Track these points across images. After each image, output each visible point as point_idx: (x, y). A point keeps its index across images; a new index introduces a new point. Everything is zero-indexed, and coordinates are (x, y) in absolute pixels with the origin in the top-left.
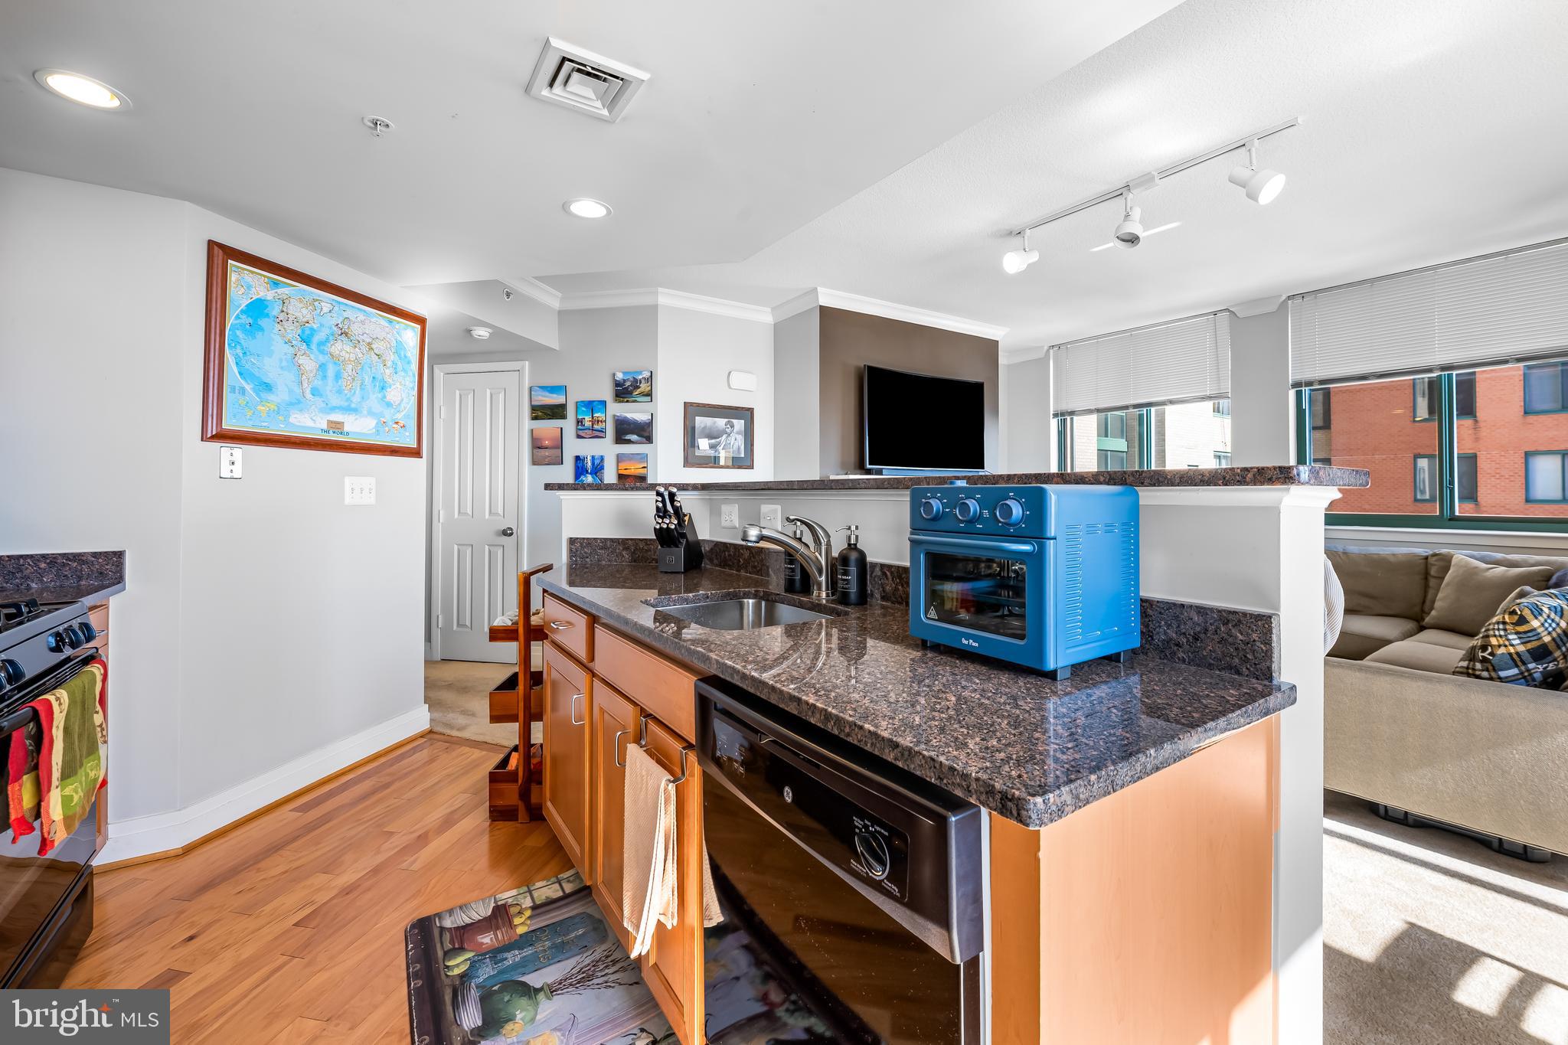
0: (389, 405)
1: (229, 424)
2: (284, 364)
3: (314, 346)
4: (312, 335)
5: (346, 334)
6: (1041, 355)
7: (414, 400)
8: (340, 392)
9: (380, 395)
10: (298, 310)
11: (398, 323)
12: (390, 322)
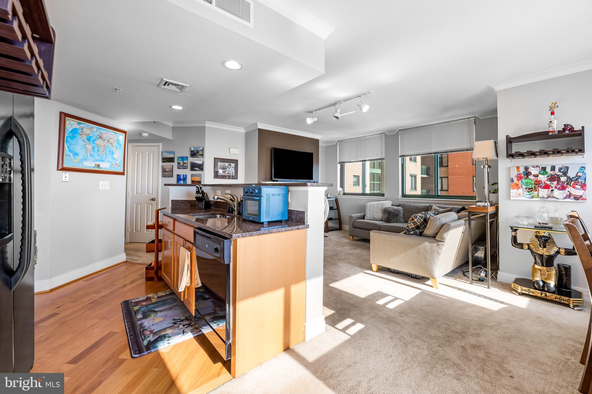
0: (114, 159)
1: (65, 166)
2: (82, 147)
3: (91, 142)
4: (90, 138)
5: (101, 137)
6: (335, 144)
7: (122, 157)
8: (99, 155)
9: (111, 156)
10: (87, 131)
11: (118, 133)
12: (115, 133)
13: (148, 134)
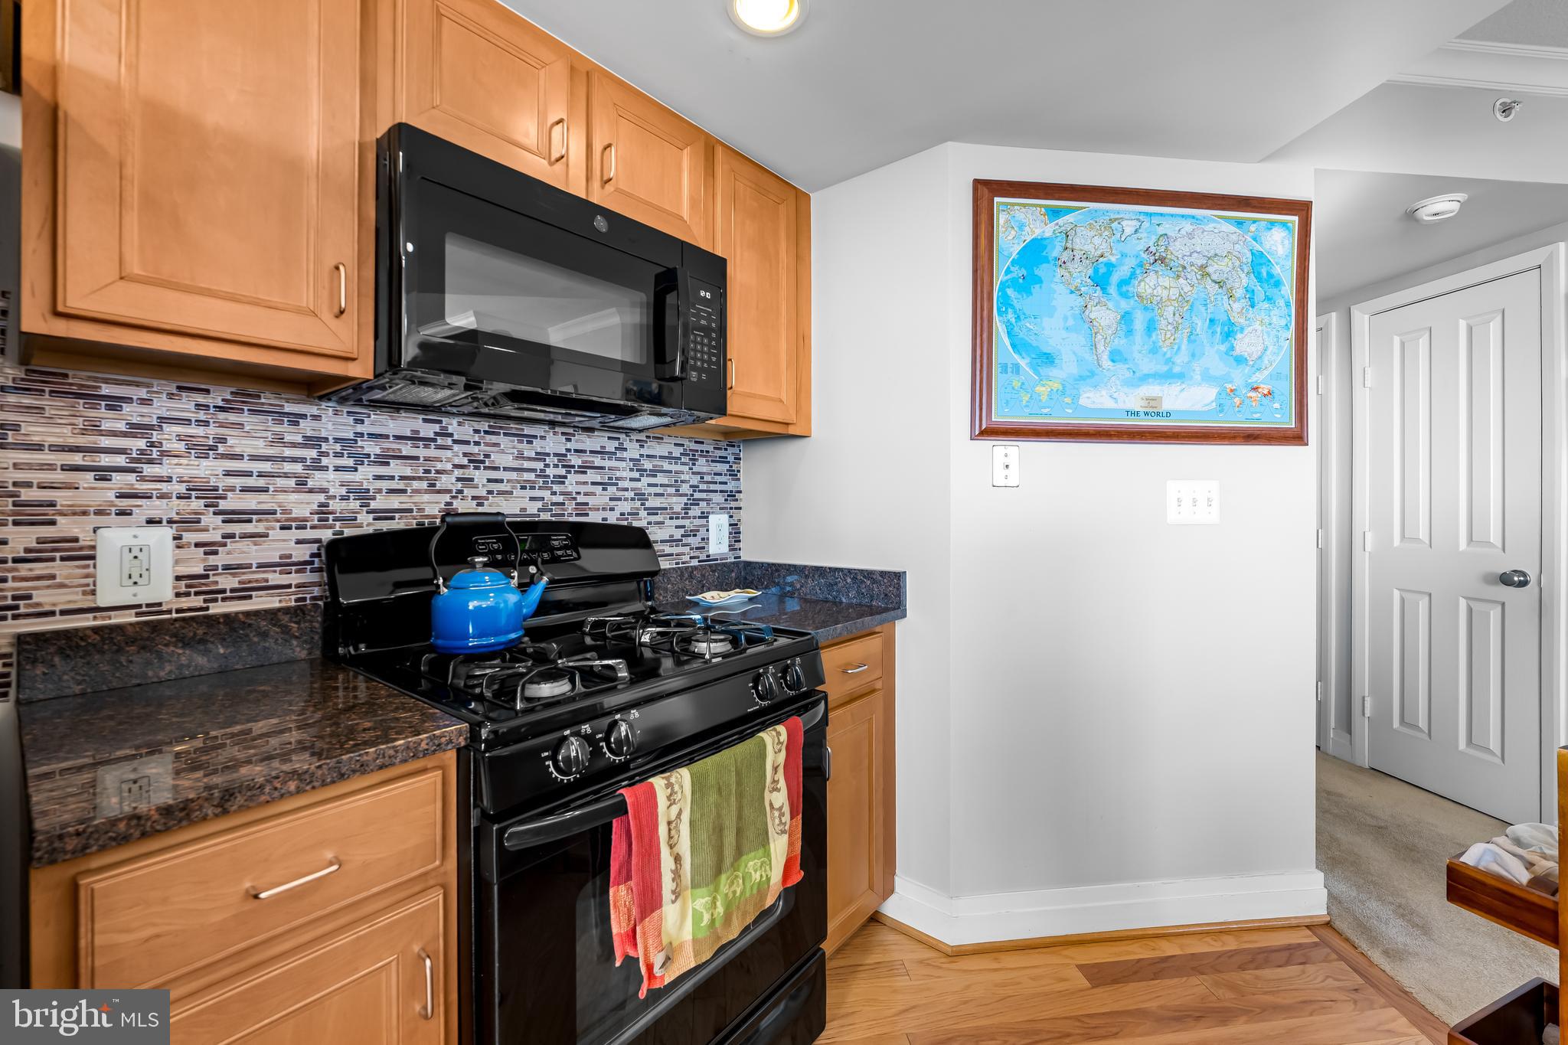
0: (1240, 360)
1: (1000, 416)
2: (1071, 322)
3: (1112, 290)
4: (1109, 274)
5: (1163, 260)
7: (1288, 346)
8: (1154, 350)
9: (1223, 348)
10: (1089, 242)
11: (1254, 221)
12: (1240, 223)
13: (1462, 196)
